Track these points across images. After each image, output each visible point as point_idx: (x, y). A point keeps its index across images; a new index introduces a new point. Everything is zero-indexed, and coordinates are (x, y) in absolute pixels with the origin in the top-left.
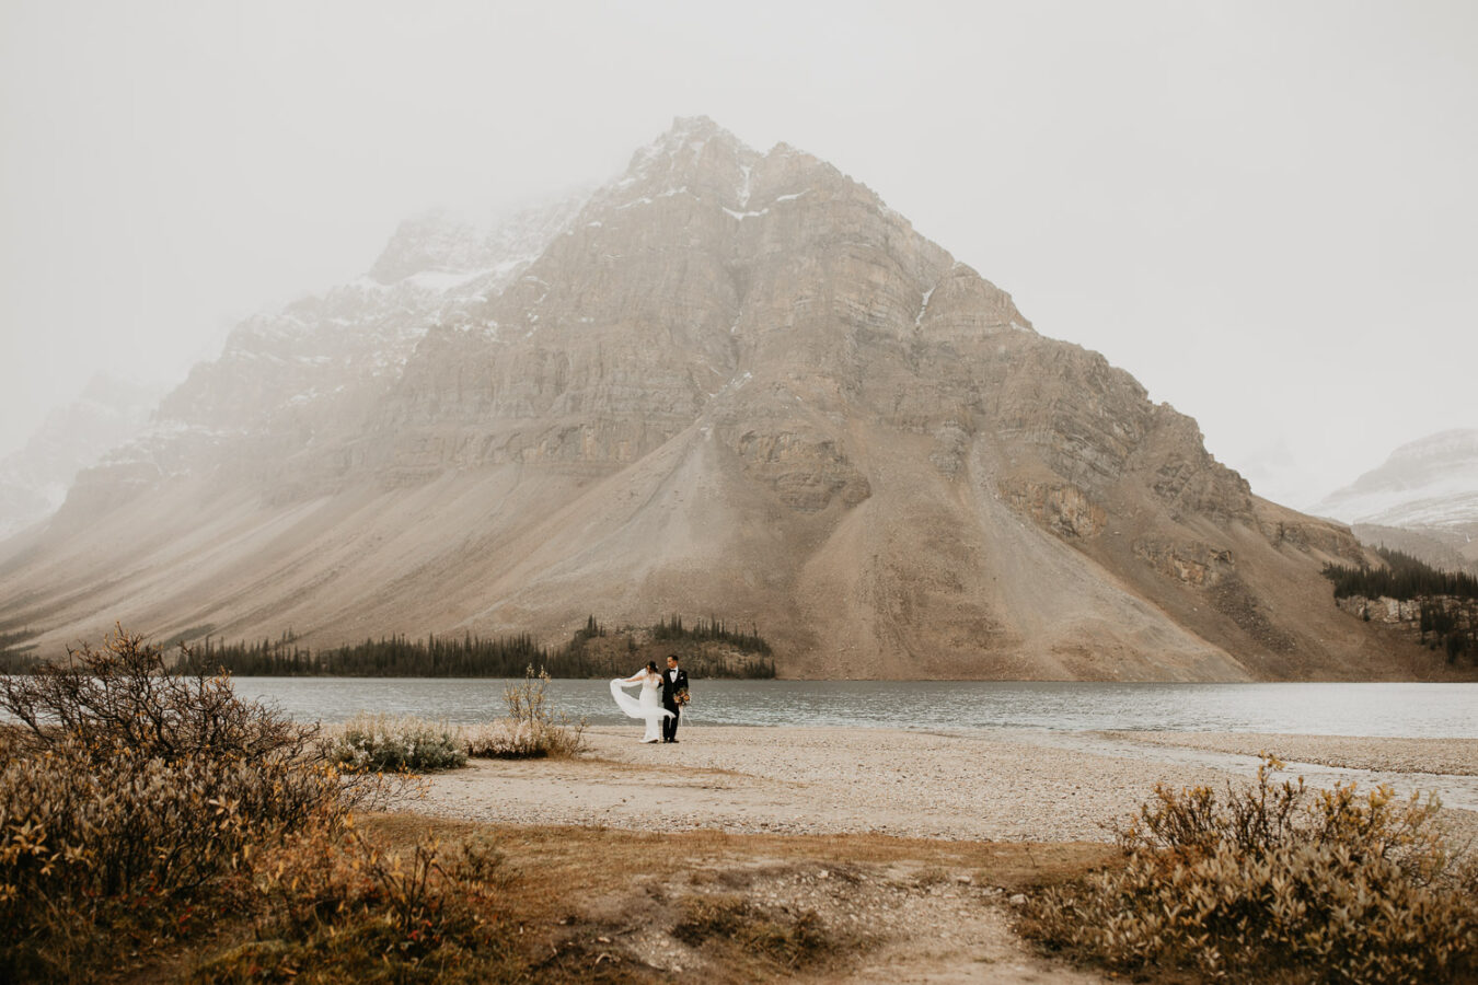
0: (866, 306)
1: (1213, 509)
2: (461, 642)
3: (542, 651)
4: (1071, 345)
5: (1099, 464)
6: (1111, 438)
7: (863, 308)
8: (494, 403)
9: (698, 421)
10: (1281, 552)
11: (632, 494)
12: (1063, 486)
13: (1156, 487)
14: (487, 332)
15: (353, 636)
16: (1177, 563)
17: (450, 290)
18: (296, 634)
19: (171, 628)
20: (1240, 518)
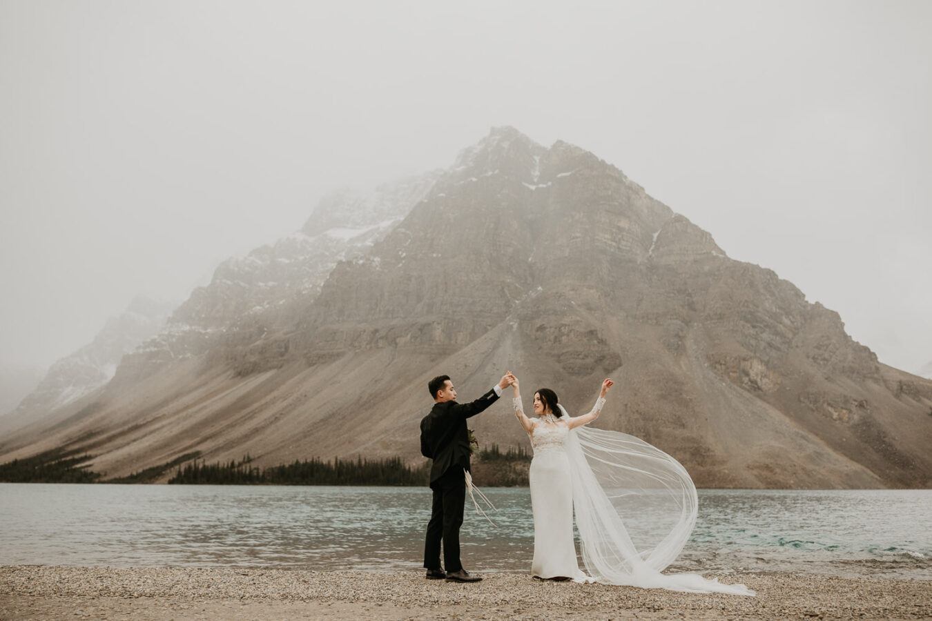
0: (616, 242)
1: (853, 373)
2: (355, 462)
3: (407, 468)
4: (753, 265)
5: (774, 343)
6: (781, 326)
7: (614, 244)
8: (378, 310)
9: (508, 318)
10: (900, 400)
11: (466, 366)
12: (751, 358)
13: (814, 358)
14: (374, 264)
15: (287, 458)
16: (830, 409)
17: (351, 240)
18: (252, 457)
19: (175, 453)
20: (872, 378)
